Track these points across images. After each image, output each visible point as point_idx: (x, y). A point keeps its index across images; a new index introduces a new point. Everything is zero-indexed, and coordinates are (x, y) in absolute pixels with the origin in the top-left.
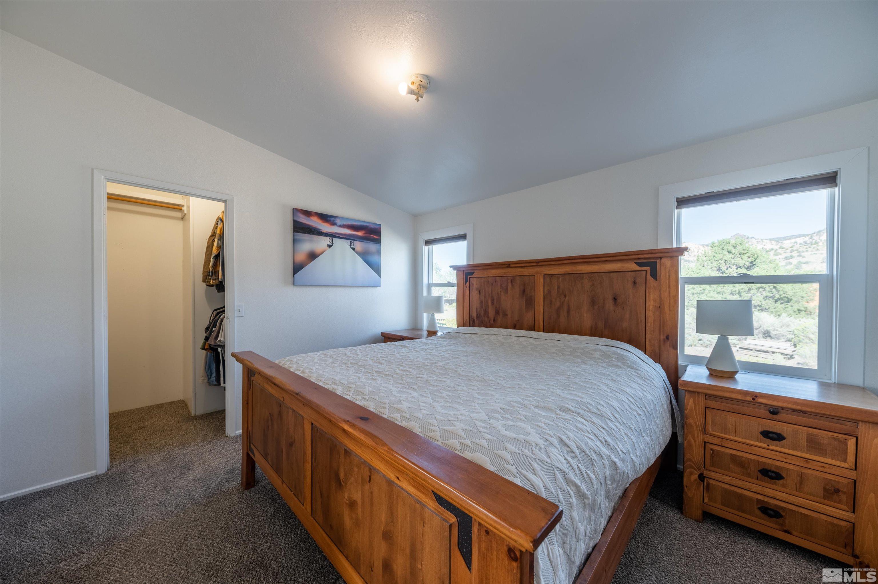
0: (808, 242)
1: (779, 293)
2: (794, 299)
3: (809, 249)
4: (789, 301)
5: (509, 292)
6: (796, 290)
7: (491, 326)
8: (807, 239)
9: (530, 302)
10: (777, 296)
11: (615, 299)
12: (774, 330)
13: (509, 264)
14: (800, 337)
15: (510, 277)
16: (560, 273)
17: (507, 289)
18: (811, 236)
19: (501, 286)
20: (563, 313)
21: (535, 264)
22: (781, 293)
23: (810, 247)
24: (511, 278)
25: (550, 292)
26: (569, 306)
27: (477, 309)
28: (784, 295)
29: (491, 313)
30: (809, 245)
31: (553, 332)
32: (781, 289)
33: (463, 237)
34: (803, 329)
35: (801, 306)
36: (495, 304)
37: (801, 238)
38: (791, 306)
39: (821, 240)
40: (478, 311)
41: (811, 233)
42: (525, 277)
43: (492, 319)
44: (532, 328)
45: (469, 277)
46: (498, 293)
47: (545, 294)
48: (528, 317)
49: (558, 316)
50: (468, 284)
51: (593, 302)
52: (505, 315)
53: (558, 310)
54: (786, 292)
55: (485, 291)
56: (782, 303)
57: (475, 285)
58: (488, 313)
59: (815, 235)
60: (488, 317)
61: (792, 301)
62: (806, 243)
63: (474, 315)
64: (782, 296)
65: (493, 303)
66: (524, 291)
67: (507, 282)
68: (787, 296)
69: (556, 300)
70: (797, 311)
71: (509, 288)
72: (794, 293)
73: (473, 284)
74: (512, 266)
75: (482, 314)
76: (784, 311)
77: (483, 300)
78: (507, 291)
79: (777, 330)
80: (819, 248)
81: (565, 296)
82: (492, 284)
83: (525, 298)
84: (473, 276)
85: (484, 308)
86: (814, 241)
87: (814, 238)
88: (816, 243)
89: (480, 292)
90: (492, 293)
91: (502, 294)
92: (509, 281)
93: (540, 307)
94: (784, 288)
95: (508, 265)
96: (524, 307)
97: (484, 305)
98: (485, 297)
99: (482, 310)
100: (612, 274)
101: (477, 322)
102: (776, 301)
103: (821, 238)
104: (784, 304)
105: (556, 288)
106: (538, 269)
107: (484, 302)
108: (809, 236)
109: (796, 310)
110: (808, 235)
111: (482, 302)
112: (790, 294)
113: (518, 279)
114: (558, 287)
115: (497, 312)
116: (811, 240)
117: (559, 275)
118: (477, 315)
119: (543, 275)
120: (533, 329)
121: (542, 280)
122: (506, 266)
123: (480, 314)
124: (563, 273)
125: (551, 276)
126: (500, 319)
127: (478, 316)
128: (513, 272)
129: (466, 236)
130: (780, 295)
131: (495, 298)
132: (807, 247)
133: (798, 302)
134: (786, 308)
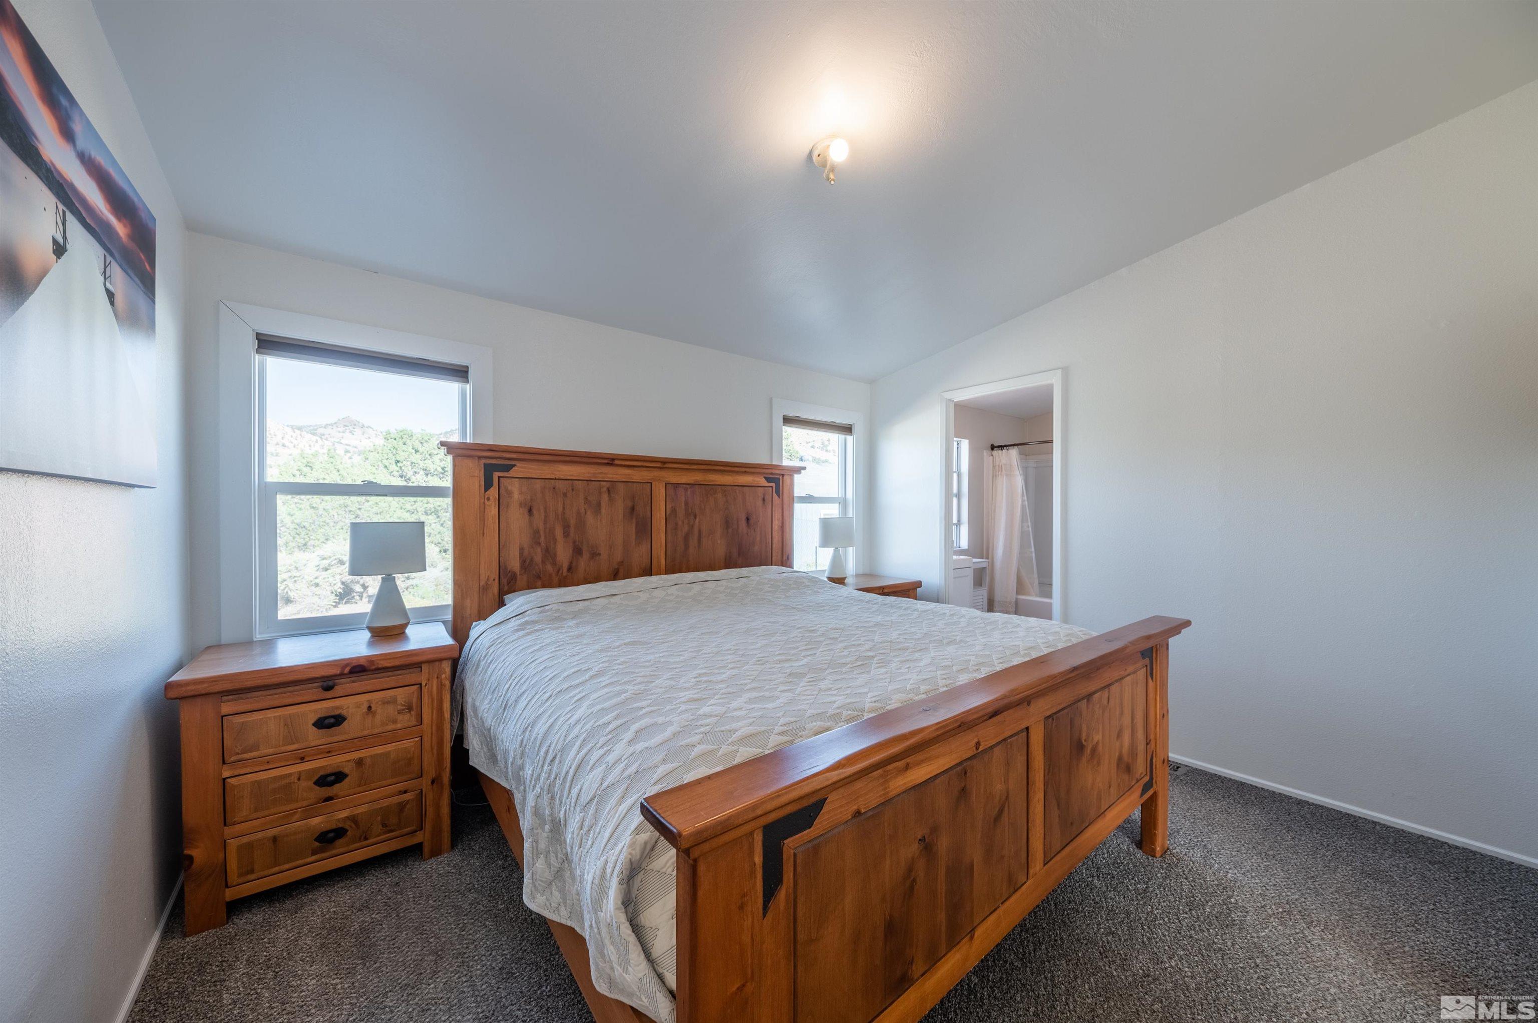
5: (603, 511)
7: (563, 583)
9: (644, 529)
11: (748, 519)
13: (613, 460)
15: (605, 483)
16: (689, 482)
17: (599, 505)
19: (586, 498)
20: (693, 542)
21: (658, 465)
24: (607, 485)
25: (674, 510)
26: (700, 531)
27: (522, 549)
29: (563, 554)
31: (680, 571)
33: (460, 373)
36: (572, 534)
40: (526, 552)
42: (635, 484)
43: (565, 566)
44: (648, 571)
45: (496, 475)
46: (578, 513)
47: (667, 514)
48: (639, 555)
49: (687, 547)
50: (493, 492)
51: (727, 523)
52: (594, 555)
53: (686, 538)
55: (545, 509)
57: (516, 495)
58: (555, 555)
60: (554, 563)
63: (515, 564)
65: (566, 534)
66: (633, 509)
67: (600, 493)
69: (683, 522)
71: (603, 504)
73: (510, 493)
74: (617, 462)
75: (538, 558)
77: (541, 527)
78: (600, 509)
81: (695, 517)
82: (565, 495)
83: (634, 520)
84: (512, 473)
85: (543, 544)
89: (530, 511)
90: (564, 513)
91: (588, 513)
92: (604, 489)
93: (660, 536)
95: (611, 461)
96: (634, 537)
97: (542, 539)
98: (545, 523)
99: (539, 550)
100: (745, 488)
101: (522, 580)
105: (683, 504)
106: (656, 473)
107: (542, 533)
111: (536, 533)
113: (621, 487)
114: (686, 504)
115: (577, 551)
117: (688, 486)
118: (523, 562)
119: (664, 483)
120: (650, 573)
121: (663, 491)
122: (606, 461)
123: (532, 560)
124: (692, 482)
125: (676, 486)
126: (583, 563)
127: (526, 564)
128: (612, 473)
129: (467, 372)
131: (572, 522)
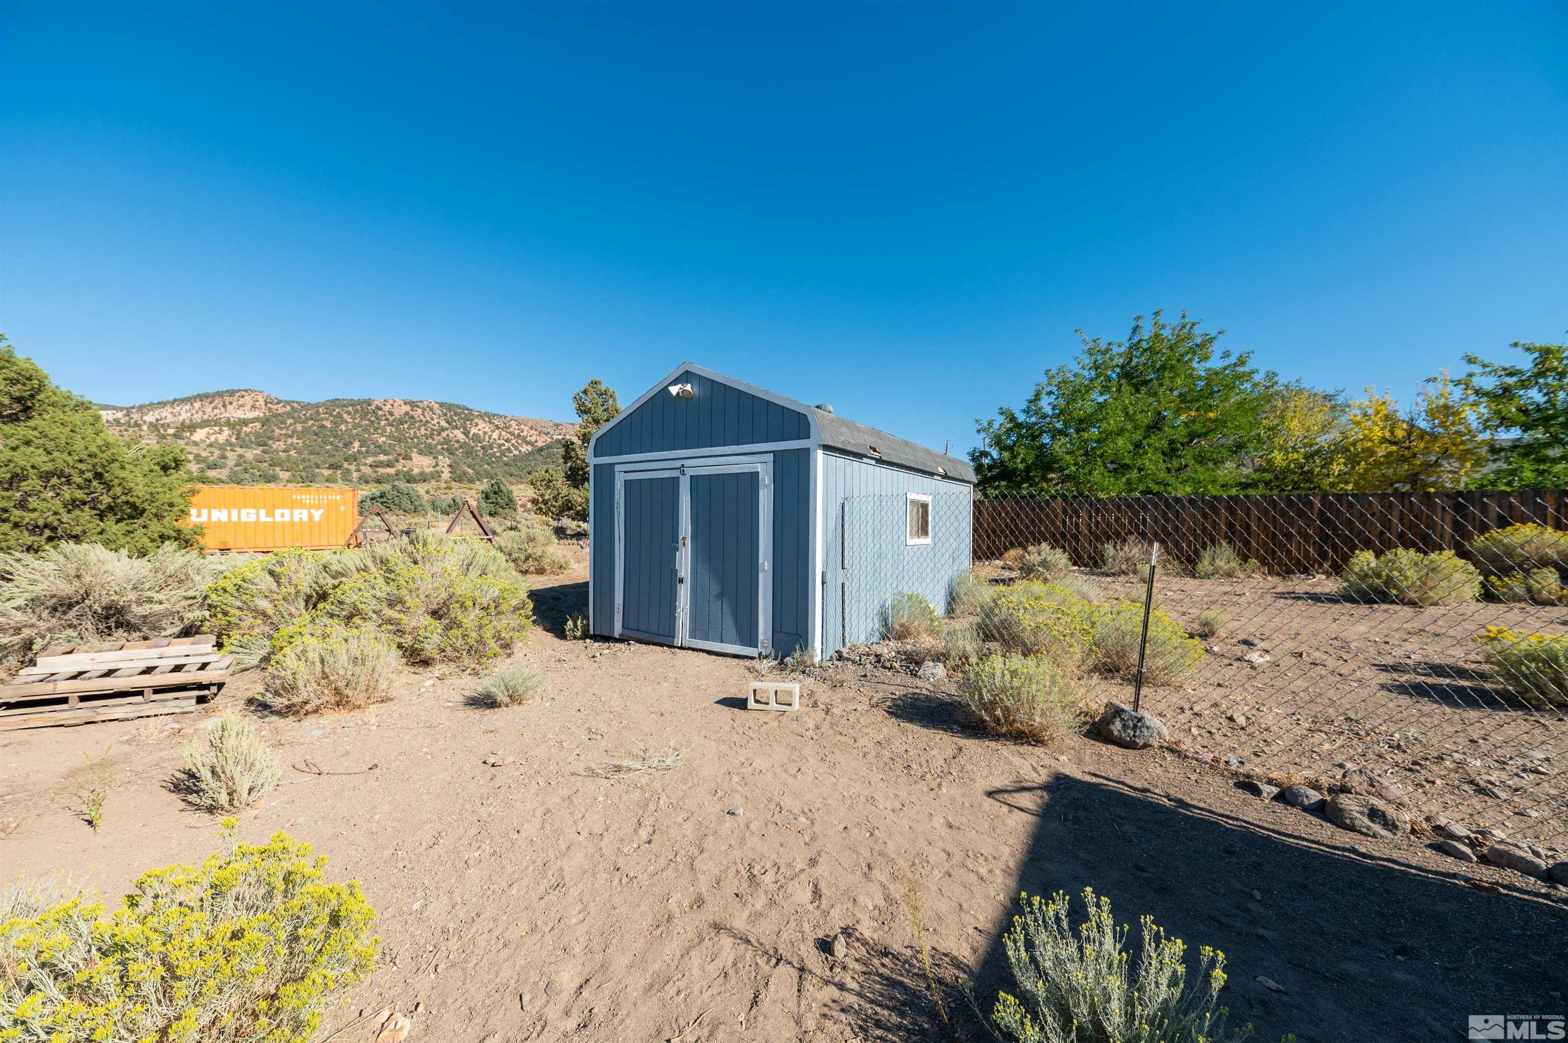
0: (122, 421)
1: (111, 493)
2: (151, 510)
3: (125, 433)
4: (136, 512)
6: (156, 487)
8: (119, 415)
10: (106, 500)
12: (139, 603)
14: (233, 611)
18: (128, 411)
22: (118, 491)
23: (127, 430)
28: (124, 498)
30: (125, 427)
32: (117, 481)
34: (238, 588)
35: (167, 525)
37: (109, 412)
38: (145, 527)
39: (145, 422)
41: (127, 406)
54: (130, 490)
56: (119, 521)
59: (134, 410)
61: (145, 515)
62: (119, 422)
64: (119, 501)
68: (131, 500)
70: (159, 540)
72: (151, 494)
76: (128, 539)
79: (150, 600)
80: (142, 433)
86: (132, 421)
87: (132, 416)
88: (137, 425)
94: (123, 478)
102: (101, 516)
103: (145, 418)
104: (125, 522)
108: (124, 412)
109: (156, 536)
110: (121, 409)
112: (140, 495)
116: (127, 418)
130: (115, 498)
132: (122, 428)
133: (158, 516)
134: (129, 532)
